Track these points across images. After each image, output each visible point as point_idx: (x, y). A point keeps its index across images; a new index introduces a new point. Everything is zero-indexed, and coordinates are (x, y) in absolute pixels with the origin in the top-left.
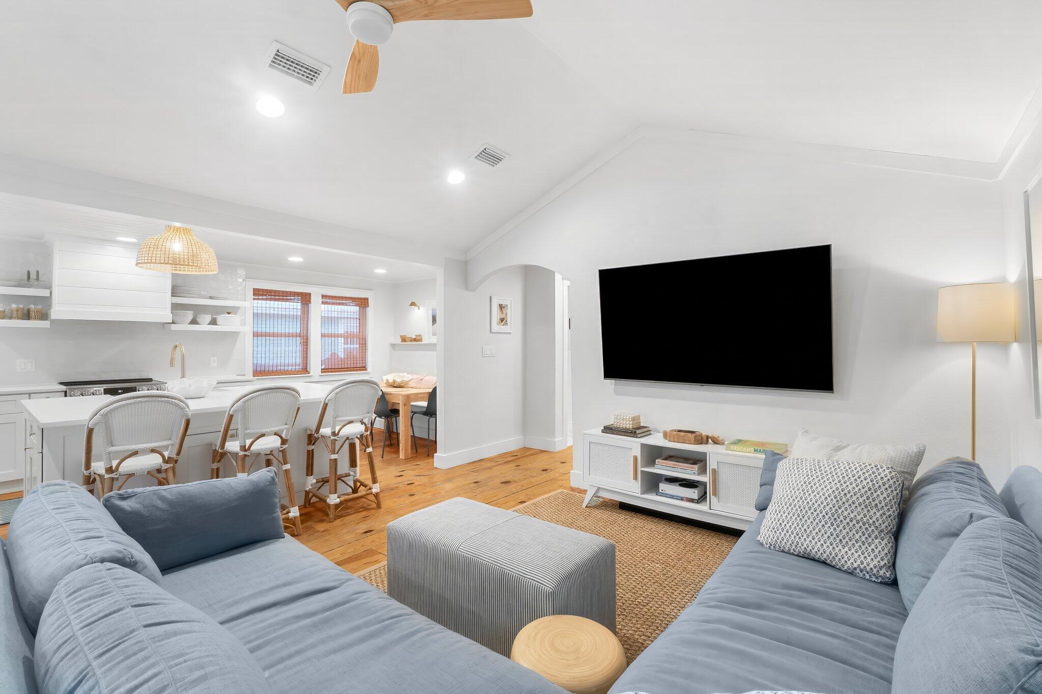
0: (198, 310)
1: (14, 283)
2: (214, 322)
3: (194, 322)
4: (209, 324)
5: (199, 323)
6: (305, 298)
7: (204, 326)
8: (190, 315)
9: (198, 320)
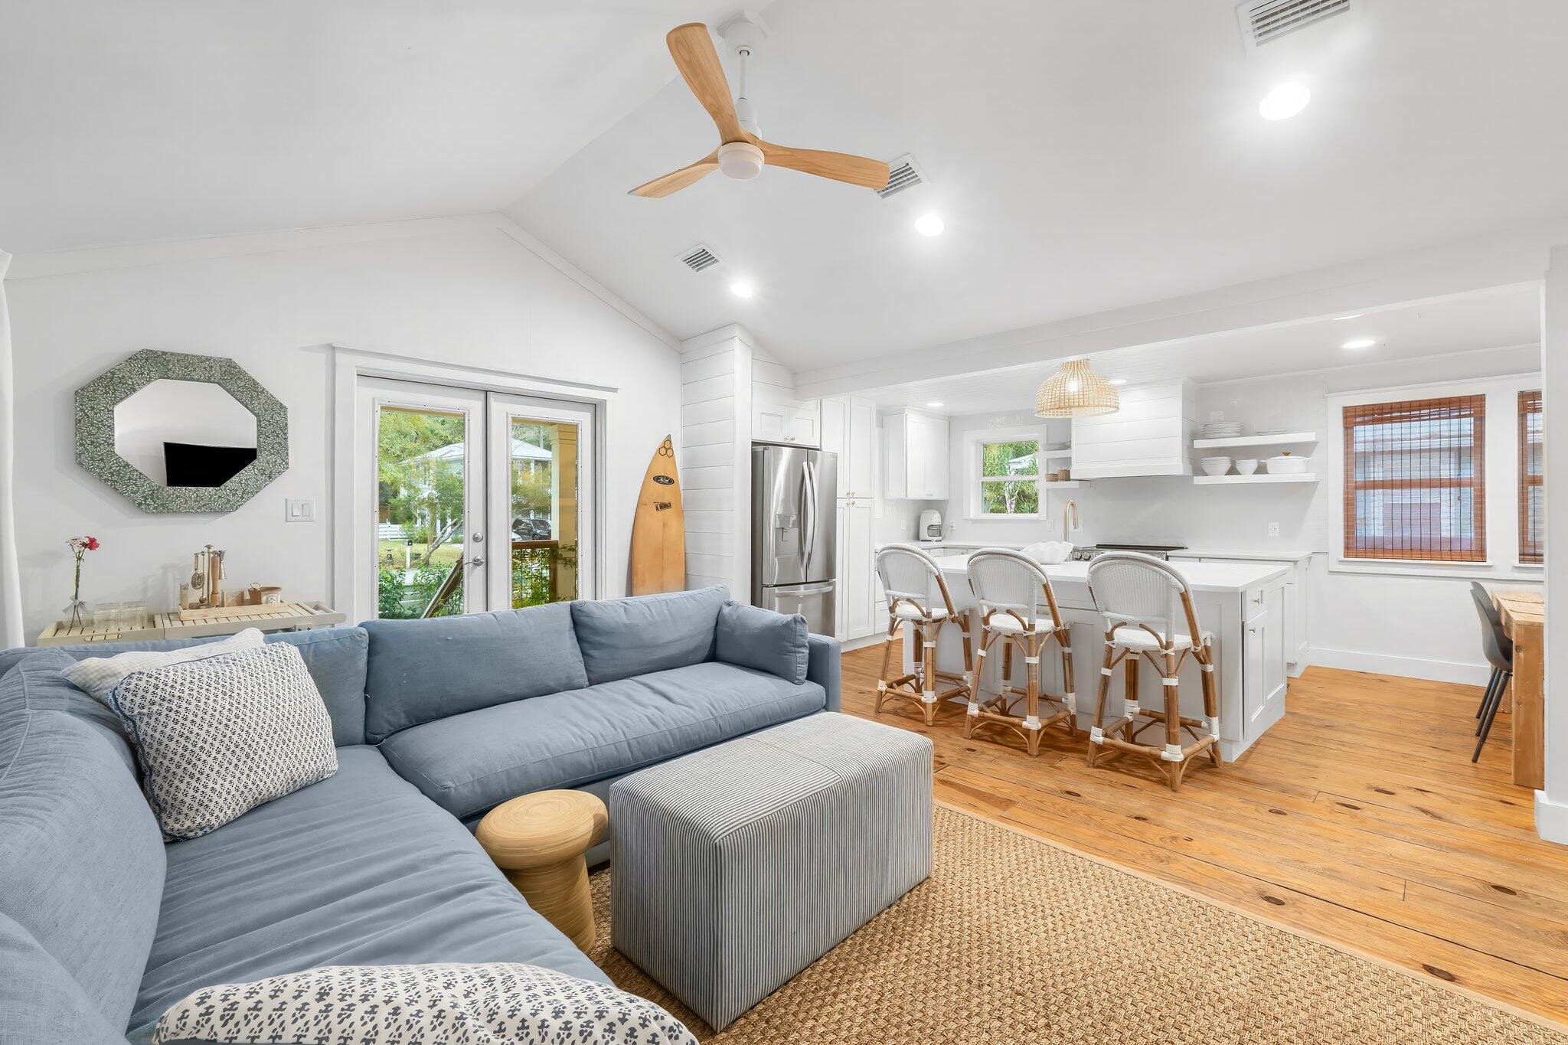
0: (1235, 454)
1: (1057, 447)
2: (1261, 470)
3: (1233, 471)
4: (1256, 473)
5: (1240, 471)
6: (1473, 406)
7: (1247, 475)
8: (1224, 463)
9: (1238, 468)
